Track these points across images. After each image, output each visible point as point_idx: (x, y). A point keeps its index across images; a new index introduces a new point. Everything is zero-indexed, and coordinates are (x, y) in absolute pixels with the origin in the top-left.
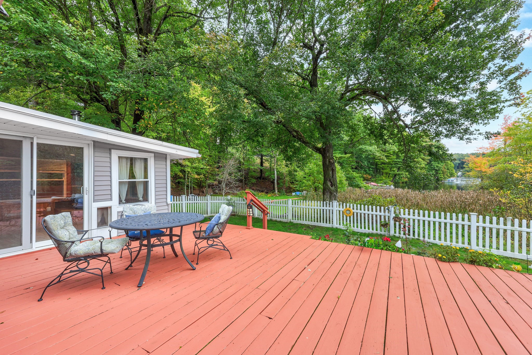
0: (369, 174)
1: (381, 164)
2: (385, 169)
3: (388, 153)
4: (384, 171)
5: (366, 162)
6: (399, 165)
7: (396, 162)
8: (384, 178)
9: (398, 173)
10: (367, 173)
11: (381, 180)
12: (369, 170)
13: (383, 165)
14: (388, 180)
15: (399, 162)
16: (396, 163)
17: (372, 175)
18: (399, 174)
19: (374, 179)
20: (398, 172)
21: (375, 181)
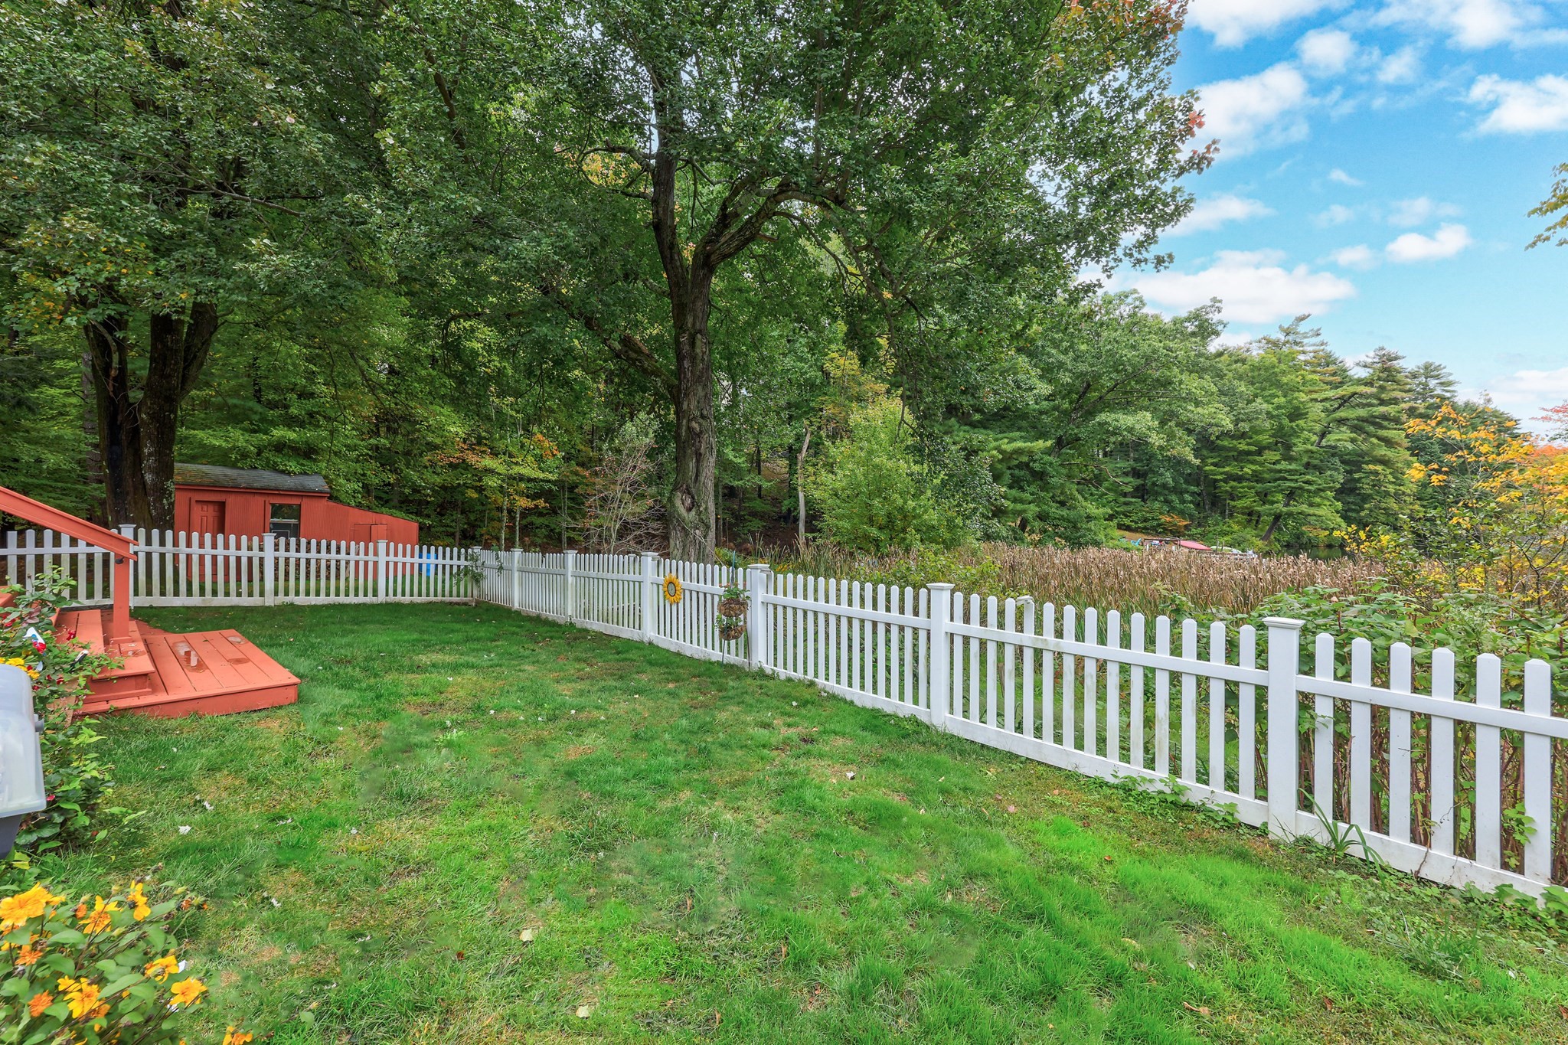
0: (1182, 513)
1: (1225, 481)
2: (1240, 498)
3: (1248, 444)
4: (1240, 504)
5: (1168, 474)
6: (1288, 484)
7: (1280, 471)
8: (1236, 527)
9: (1285, 509)
10: (1172, 509)
11: (1224, 534)
12: (1183, 502)
13: (1233, 483)
14: (1249, 533)
15: (1289, 471)
16: (1278, 475)
17: (1191, 517)
18: (1290, 514)
19: (1199, 530)
20: (1287, 505)
21: (1202, 537)
